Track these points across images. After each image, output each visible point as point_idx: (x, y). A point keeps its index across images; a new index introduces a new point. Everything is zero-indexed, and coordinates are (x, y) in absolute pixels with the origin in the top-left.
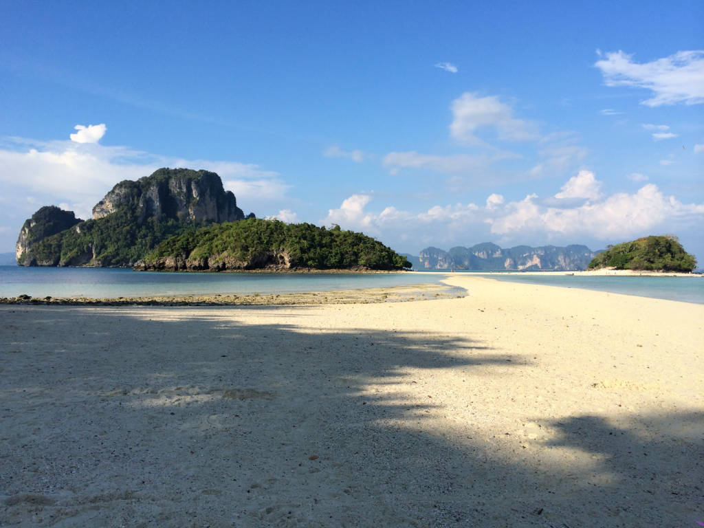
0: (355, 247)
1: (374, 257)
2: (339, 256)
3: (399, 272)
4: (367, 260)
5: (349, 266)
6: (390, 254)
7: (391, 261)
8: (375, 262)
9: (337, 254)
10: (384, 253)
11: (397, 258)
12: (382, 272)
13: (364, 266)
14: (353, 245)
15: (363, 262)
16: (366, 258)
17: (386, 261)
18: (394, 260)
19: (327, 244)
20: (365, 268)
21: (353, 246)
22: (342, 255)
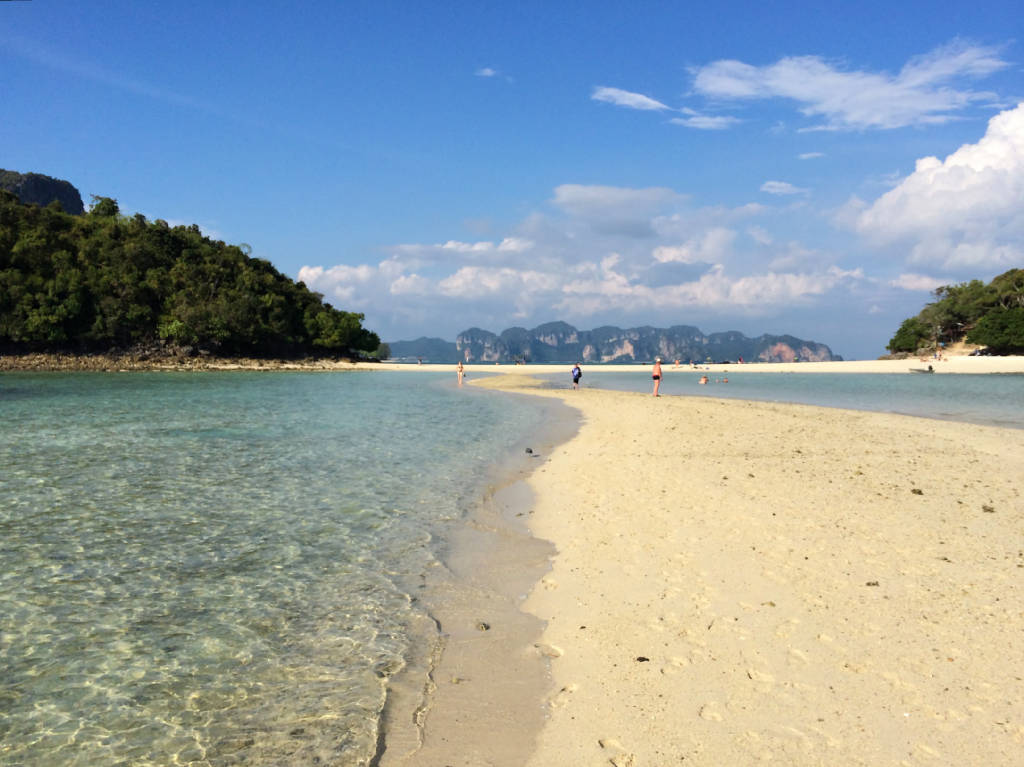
0: (150, 273)
1: (221, 310)
2: (71, 301)
3: (326, 364)
4: (194, 321)
5: (117, 343)
6: (298, 302)
7: (296, 326)
8: (227, 327)
9: (63, 295)
10: (268, 299)
11: (322, 315)
12: (255, 365)
13: (183, 343)
14: (145, 262)
15: (174, 327)
16: (191, 311)
17: (276, 326)
18: (308, 322)
19: (30, 258)
20: (189, 348)
21: (143, 268)
22: (87, 298)
